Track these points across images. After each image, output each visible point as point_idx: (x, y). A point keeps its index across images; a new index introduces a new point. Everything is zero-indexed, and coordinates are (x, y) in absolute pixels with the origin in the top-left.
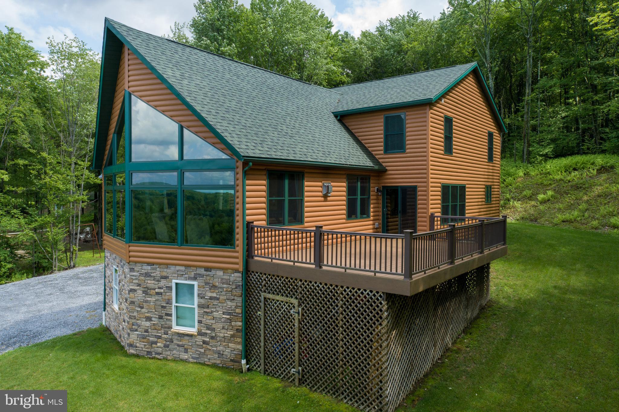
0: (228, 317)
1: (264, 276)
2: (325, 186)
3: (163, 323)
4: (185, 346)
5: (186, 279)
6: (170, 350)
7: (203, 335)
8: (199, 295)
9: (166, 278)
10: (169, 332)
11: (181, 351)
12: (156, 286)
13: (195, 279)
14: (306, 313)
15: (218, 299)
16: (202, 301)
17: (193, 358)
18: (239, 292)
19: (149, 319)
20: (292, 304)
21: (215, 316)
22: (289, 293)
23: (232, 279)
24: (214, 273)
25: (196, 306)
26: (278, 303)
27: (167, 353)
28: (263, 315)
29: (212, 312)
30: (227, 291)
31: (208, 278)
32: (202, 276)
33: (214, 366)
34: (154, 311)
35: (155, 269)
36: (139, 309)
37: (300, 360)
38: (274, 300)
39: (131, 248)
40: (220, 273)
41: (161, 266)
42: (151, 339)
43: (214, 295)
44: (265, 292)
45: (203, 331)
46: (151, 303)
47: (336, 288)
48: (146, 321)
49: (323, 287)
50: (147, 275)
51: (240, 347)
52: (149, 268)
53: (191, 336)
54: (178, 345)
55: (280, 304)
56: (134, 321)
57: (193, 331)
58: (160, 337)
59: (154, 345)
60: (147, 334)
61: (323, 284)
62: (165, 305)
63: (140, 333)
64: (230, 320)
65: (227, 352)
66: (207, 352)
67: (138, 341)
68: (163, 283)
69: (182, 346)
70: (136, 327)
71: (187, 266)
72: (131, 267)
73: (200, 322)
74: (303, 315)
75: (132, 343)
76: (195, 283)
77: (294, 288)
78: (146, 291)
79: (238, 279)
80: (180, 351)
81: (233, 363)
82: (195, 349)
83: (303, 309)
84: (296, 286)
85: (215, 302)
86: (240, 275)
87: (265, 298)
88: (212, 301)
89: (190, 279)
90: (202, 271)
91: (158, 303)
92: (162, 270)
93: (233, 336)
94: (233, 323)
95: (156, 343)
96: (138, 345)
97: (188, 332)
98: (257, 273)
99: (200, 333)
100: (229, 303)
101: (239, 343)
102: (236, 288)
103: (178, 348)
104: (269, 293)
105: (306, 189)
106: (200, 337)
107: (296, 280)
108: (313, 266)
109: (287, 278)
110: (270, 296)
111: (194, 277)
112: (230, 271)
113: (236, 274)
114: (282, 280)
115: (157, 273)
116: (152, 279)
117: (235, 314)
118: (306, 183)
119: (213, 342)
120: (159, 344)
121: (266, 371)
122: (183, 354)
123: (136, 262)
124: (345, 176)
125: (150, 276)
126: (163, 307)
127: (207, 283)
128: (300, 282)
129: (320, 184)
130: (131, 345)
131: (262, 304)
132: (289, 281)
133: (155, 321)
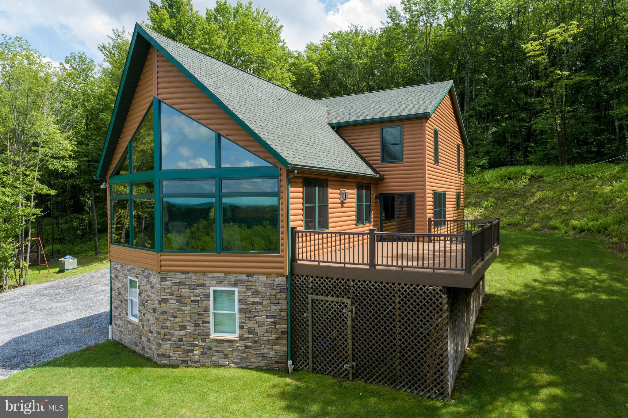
0: (272, 320)
1: (311, 279)
2: (343, 193)
3: (200, 331)
4: (225, 352)
5: (225, 286)
6: (208, 357)
7: (245, 340)
8: (240, 301)
9: (202, 285)
10: (207, 339)
11: (221, 358)
12: (192, 295)
13: (235, 285)
14: (359, 311)
15: (261, 304)
16: (244, 306)
17: (234, 363)
18: (283, 295)
19: (184, 328)
20: (343, 303)
21: (258, 320)
22: (340, 294)
23: (276, 283)
24: (256, 279)
25: (237, 312)
26: (327, 304)
27: (205, 360)
28: (311, 316)
29: (255, 317)
30: (270, 295)
31: (250, 283)
32: (243, 282)
33: (258, 369)
34: (189, 319)
35: (191, 277)
36: (173, 319)
37: (354, 356)
38: (322, 301)
39: (162, 257)
40: (264, 278)
41: (198, 274)
42: (187, 348)
43: (257, 300)
44: (312, 294)
45: (245, 336)
46: (186, 312)
47: (392, 286)
48: (180, 330)
49: (379, 286)
50: (181, 284)
51: (285, 349)
52: (184, 276)
53: (232, 341)
54: (218, 352)
55: (330, 304)
56: (166, 331)
57: (234, 337)
58: (197, 345)
59: (189, 354)
60: (182, 343)
61: (379, 283)
62: (202, 313)
63: (174, 343)
64: (275, 323)
65: (272, 354)
66: (250, 356)
67: (171, 351)
68: (199, 290)
69: (222, 352)
70: (169, 337)
71: (226, 273)
72: (163, 276)
73: (241, 327)
74: (356, 313)
75: (164, 353)
76: (236, 290)
77: (346, 289)
78: (180, 300)
79: (282, 283)
80: (219, 357)
81: (278, 365)
82: (236, 354)
83: (356, 307)
84: (348, 286)
85: (258, 307)
86: (285, 279)
87: (312, 300)
88: (255, 306)
89: (230, 285)
90: (243, 277)
91: (194, 311)
92: (198, 278)
93: (277, 339)
94: (277, 326)
95: (192, 351)
96: (171, 355)
97: (229, 338)
98: (303, 276)
99: (242, 338)
100: (273, 307)
101: (283, 345)
102: (281, 292)
103: (217, 355)
104: (317, 294)
105: (330, 196)
106: (242, 342)
107: (348, 280)
108: (368, 267)
109: (338, 279)
110: (319, 297)
111: (235, 283)
112: (273, 276)
113: (280, 279)
114: (332, 281)
115: (193, 281)
116: (187, 287)
117: (280, 317)
118: (330, 191)
119: (256, 346)
120: (195, 352)
121: (314, 369)
122: (223, 360)
123: (168, 272)
124: (354, 184)
125: (185, 285)
126: (199, 315)
127: (248, 289)
128: (352, 283)
129: (338, 191)
130: (163, 356)
131: (310, 307)
132: (340, 282)
133: (191, 329)
